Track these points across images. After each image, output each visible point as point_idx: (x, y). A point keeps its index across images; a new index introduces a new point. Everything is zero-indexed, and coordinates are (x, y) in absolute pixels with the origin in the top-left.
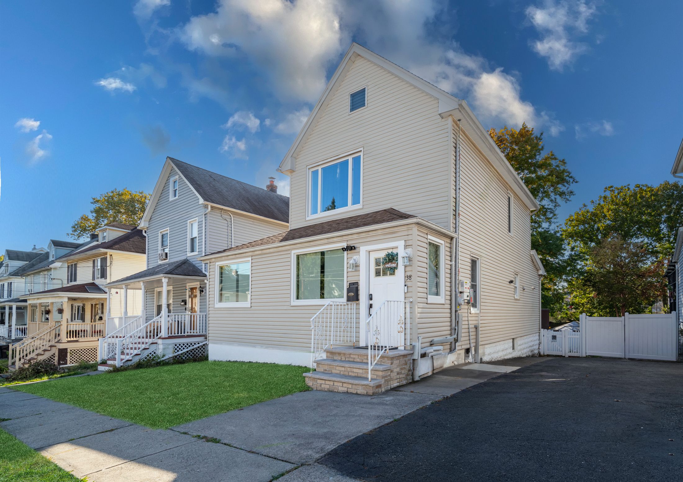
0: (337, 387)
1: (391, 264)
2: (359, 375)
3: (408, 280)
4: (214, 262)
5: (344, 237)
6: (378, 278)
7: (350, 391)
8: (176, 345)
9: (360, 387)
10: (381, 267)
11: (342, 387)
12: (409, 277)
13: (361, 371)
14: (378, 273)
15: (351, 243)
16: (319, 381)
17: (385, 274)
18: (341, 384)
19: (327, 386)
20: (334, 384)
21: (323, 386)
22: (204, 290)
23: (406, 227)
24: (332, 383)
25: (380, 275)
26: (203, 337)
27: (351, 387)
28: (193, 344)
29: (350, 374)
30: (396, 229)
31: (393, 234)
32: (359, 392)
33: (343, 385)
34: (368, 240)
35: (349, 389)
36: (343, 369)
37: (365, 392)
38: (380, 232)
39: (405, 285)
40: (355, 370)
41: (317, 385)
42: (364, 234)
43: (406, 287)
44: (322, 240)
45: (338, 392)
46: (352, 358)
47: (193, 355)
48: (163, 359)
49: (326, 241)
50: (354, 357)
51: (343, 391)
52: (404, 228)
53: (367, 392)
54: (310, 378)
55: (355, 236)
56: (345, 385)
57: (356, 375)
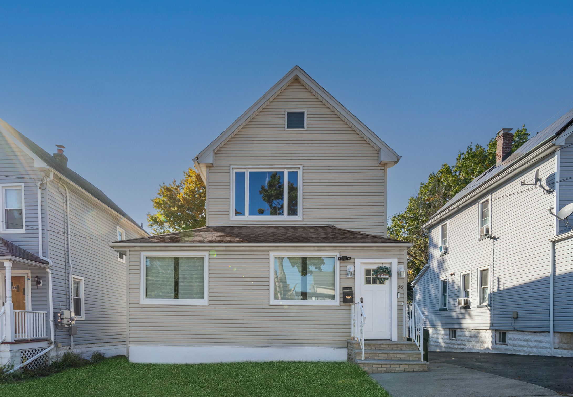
0: (394, 368)
1: (384, 275)
2: (402, 359)
3: (400, 289)
4: (139, 251)
5: (337, 248)
6: (368, 286)
7: (406, 370)
8: (22, 352)
9: (417, 367)
10: (371, 277)
11: (400, 368)
12: (400, 287)
13: (404, 356)
14: (368, 282)
15: (347, 254)
16: (374, 366)
17: (375, 282)
18: (398, 366)
19: (383, 369)
20: (390, 366)
21: (379, 369)
22: (41, 281)
23: (399, 248)
24: (388, 366)
25: (370, 283)
26: (47, 342)
27: (408, 367)
28: (40, 350)
29: (393, 358)
30: (390, 248)
31: (386, 252)
32: (415, 370)
33: (400, 367)
34: (362, 253)
35: (405, 369)
36: (386, 355)
37: (422, 369)
38: (374, 249)
39: (399, 293)
40: (398, 356)
41: (373, 369)
42: (359, 248)
43: (399, 294)
44: (311, 248)
45: (395, 372)
46: (382, 347)
47: (38, 365)
48: (12, 371)
49: (317, 249)
50: (384, 346)
51: (400, 371)
52: (398, 249)
53: (423, 369)
54: (364, 364)
55: (349, 249)
56: (401, 366)
57: (399, 359)
